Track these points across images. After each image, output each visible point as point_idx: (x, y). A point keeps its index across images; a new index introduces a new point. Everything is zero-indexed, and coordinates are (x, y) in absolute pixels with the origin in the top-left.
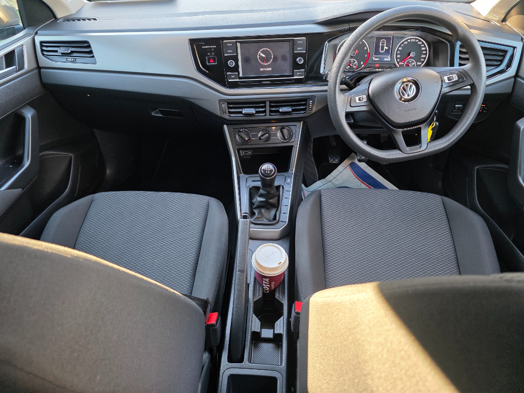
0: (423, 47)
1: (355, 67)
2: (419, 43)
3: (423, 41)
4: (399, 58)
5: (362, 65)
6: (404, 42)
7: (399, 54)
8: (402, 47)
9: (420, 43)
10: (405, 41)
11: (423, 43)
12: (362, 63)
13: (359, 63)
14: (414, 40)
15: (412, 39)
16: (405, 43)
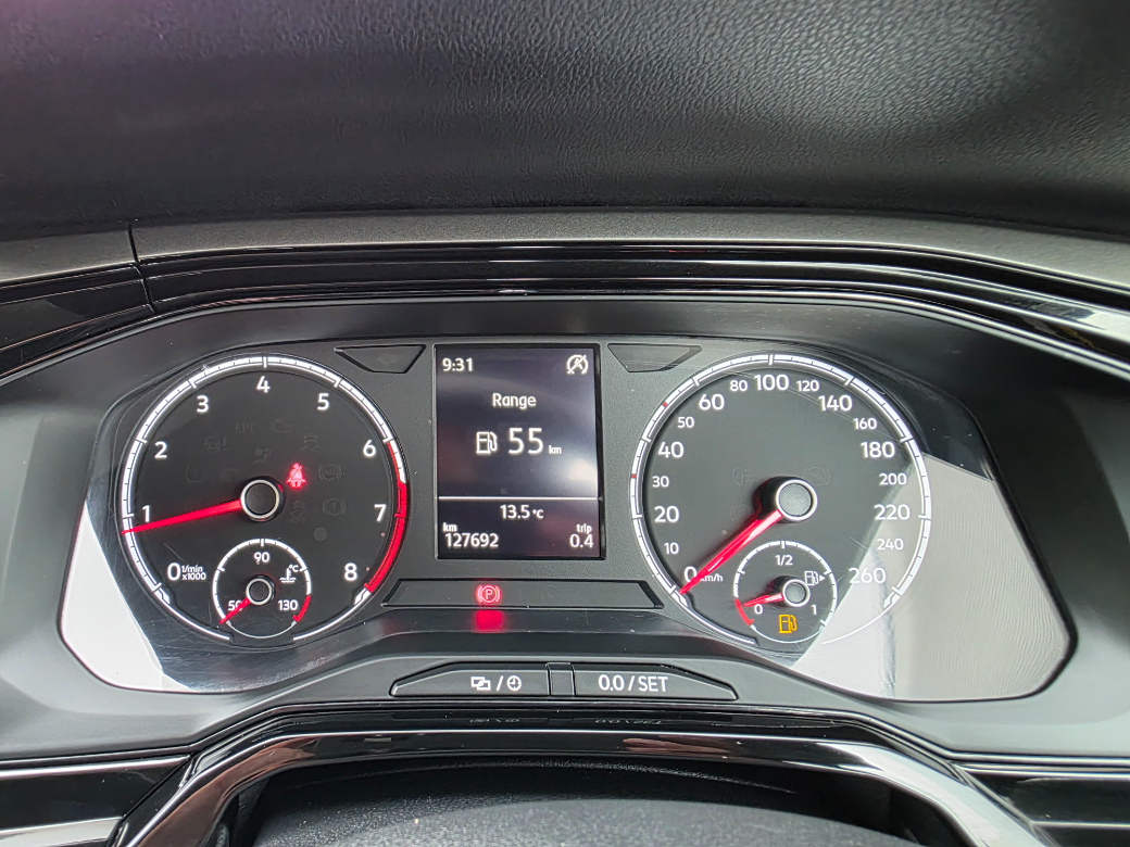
0: (869, 436)
1: (289, 605)
2: (830, 404)
3: (860, 386)
4: (671, 532)
5: (357, 588)
6: (694, 395)
7: (666, 498)
8: (683, 435)
9: (839, 404)
10: (708, 387)
11: (864, 407)
12: (351, 572)
13: (327, 573)
14: (781, 383)
15: (763, 369)
16: (708, 403)
